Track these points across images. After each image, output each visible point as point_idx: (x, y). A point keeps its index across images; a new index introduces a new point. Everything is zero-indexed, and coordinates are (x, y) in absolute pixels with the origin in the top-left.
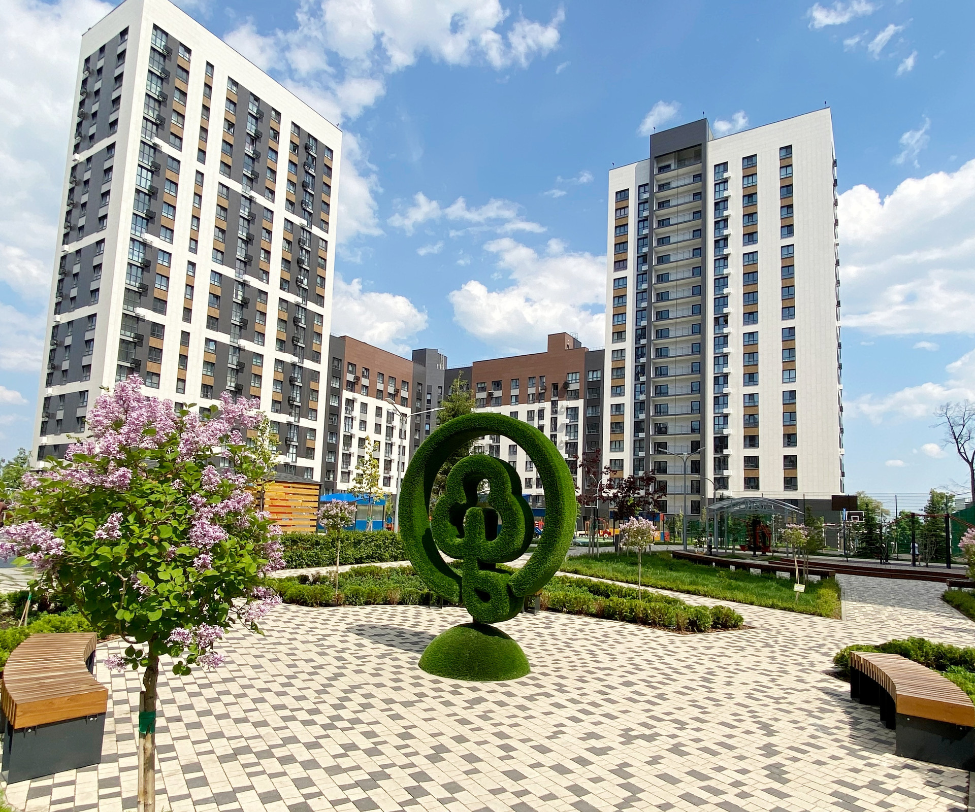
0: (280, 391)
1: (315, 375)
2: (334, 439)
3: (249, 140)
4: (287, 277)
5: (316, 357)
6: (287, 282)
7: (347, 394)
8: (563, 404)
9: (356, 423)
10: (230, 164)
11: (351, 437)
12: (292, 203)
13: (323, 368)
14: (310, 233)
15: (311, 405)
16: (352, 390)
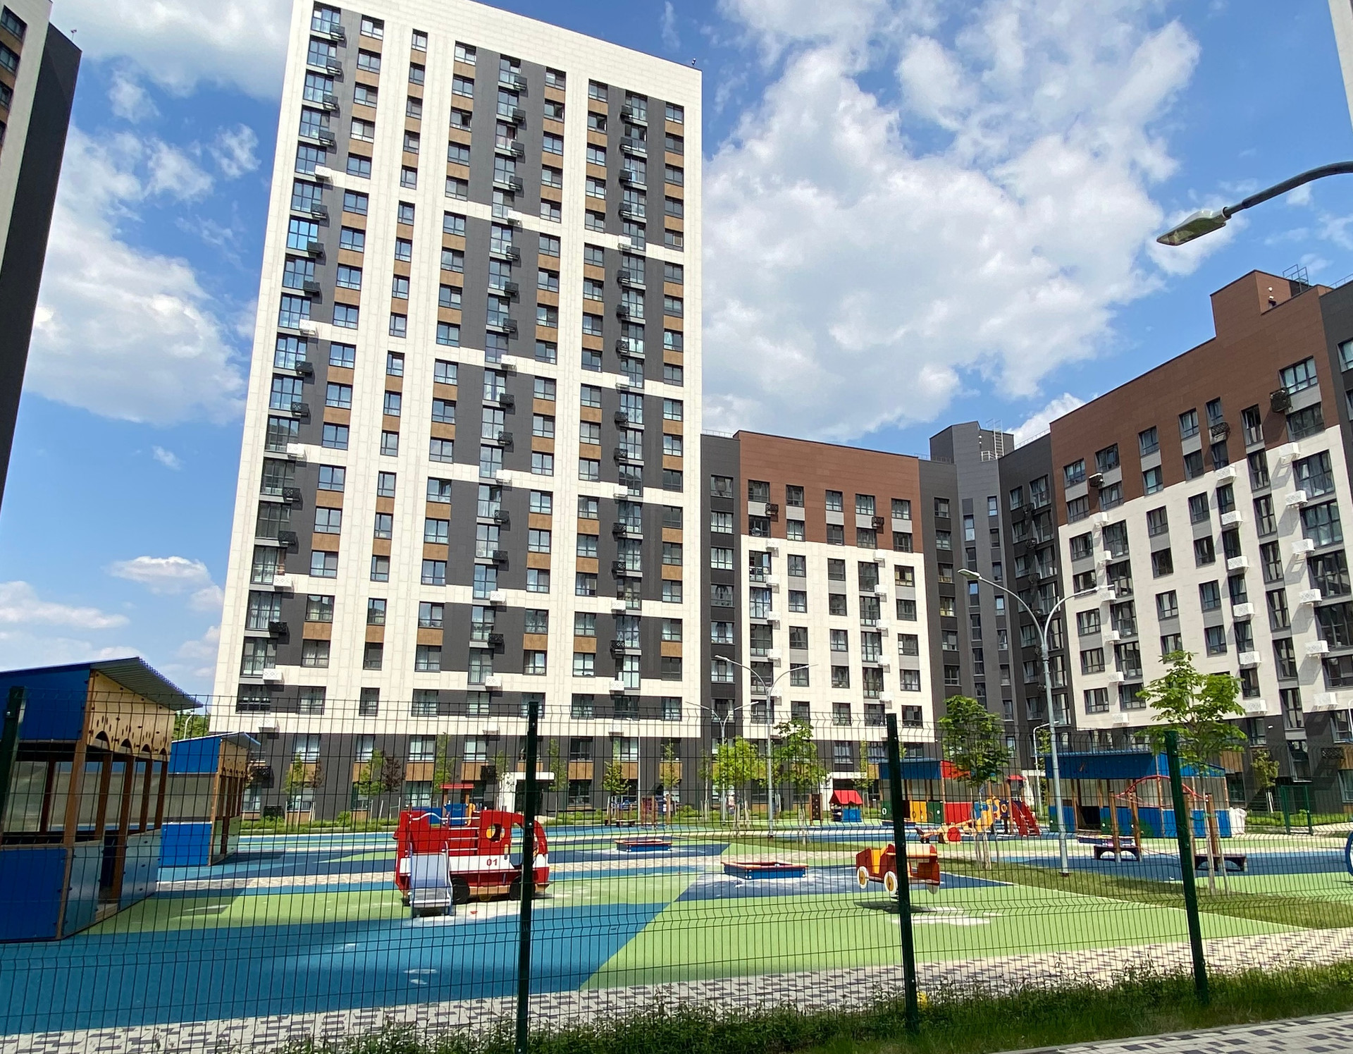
0: (594, 554)
1: (674, 516)
2: (729, 635)
3: (503, 130)
4: (598, 345)
5: (673, 481)
6: (598, 353)
7: (750, 543)
8: (1280, 456)
9: (780, 600)
10: (466, 177)
11: (770, 626)
12: (599, 216)
13: (690, 499)
14: (643, 258)
15: (667, 573)
16: (765, 534)
